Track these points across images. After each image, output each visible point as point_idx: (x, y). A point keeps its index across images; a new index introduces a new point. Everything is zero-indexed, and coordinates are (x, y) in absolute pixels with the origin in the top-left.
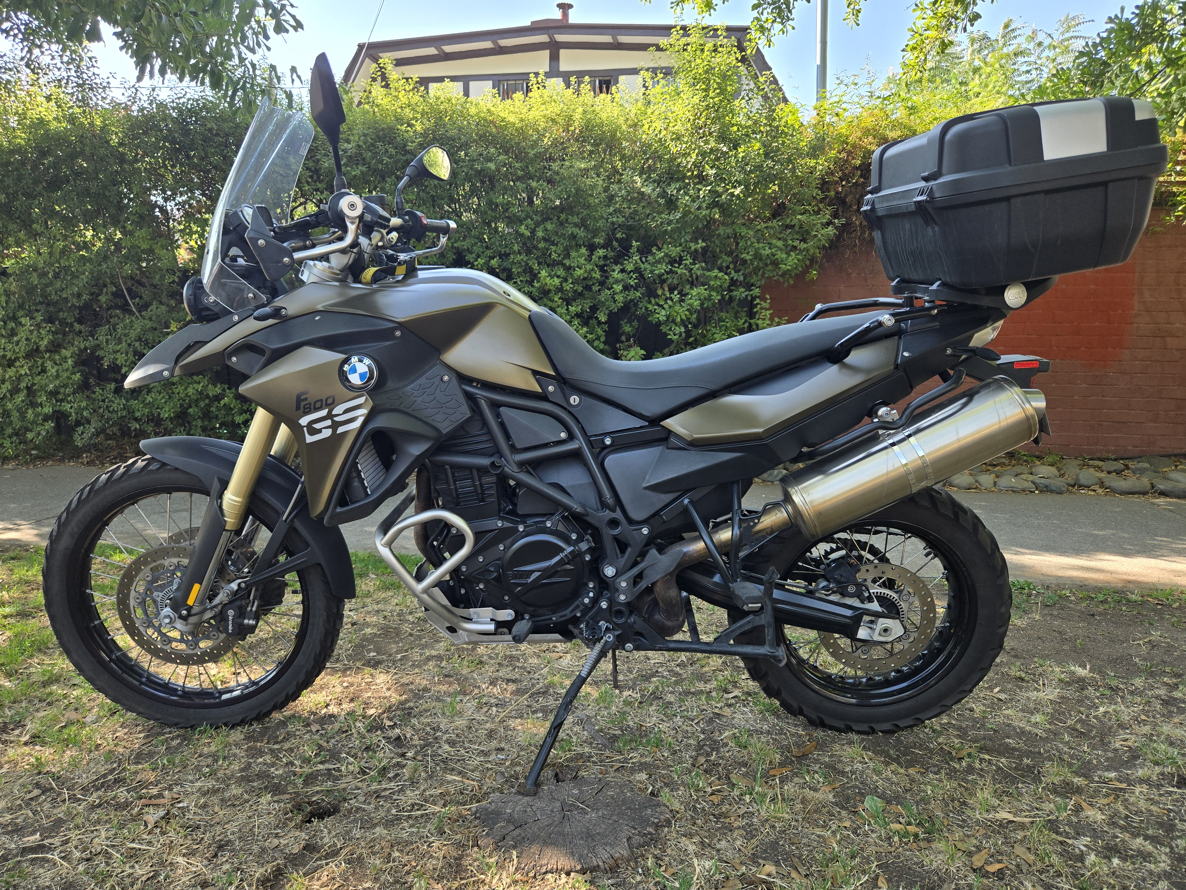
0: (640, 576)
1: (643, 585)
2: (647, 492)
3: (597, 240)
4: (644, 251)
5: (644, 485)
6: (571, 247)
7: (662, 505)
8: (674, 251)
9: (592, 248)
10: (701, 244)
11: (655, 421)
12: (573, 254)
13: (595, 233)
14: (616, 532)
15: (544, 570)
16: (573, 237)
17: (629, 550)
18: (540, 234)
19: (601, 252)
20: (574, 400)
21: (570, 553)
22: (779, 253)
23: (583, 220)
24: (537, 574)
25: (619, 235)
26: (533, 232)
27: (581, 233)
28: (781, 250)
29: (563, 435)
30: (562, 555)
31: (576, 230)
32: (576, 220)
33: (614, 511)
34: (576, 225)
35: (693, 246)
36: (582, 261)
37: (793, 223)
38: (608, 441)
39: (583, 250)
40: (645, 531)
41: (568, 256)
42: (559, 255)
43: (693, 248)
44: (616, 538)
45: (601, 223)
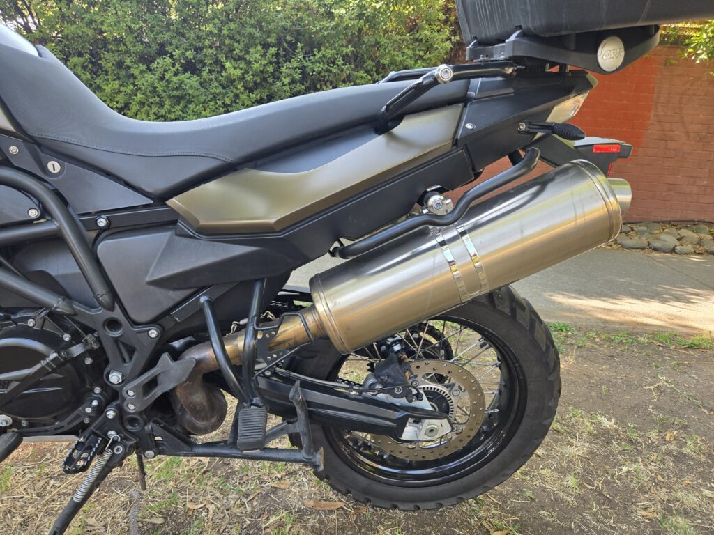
0: (153, 383)
1: (158, 392)
2: (152, 287)
3: (269, 40)
4: (308, 53)
5: (148, 279)
6: (252, 46)
7: (171, 304)
8: (329, 53)
9: (266, 46)
10: (350, 49)
11: (161, 198)
12: (252, 50)
13: (269, 33)
14: (116, 334)
15: (23, 380)
16: (251, 36)
17: (136, 354)
18: (225, 32)
19: (273, 50)
20: (54, 166)
21: (54, 360)
22: (409, 60)
23: (259, 22)
24: (15, 384)
25: (288, 38)
26: (220, 30)
27: (257, 33)
28: (411, 58)
29: (33, 213)
30: (43, 363)
31: (253, 31)
32: (253, 21)
33: (112, 309)
34: (253, 26)
35: (345, 50)
36: (258, 56)
37: (420, 38)
38: (102, 222)
39: (259, 48)
40: (153, 333)
41: (247, 52)
42: (241, 51)
43: (344, 53)
44: (116, 340)
45: (272, 26)
